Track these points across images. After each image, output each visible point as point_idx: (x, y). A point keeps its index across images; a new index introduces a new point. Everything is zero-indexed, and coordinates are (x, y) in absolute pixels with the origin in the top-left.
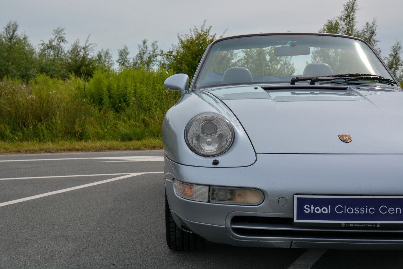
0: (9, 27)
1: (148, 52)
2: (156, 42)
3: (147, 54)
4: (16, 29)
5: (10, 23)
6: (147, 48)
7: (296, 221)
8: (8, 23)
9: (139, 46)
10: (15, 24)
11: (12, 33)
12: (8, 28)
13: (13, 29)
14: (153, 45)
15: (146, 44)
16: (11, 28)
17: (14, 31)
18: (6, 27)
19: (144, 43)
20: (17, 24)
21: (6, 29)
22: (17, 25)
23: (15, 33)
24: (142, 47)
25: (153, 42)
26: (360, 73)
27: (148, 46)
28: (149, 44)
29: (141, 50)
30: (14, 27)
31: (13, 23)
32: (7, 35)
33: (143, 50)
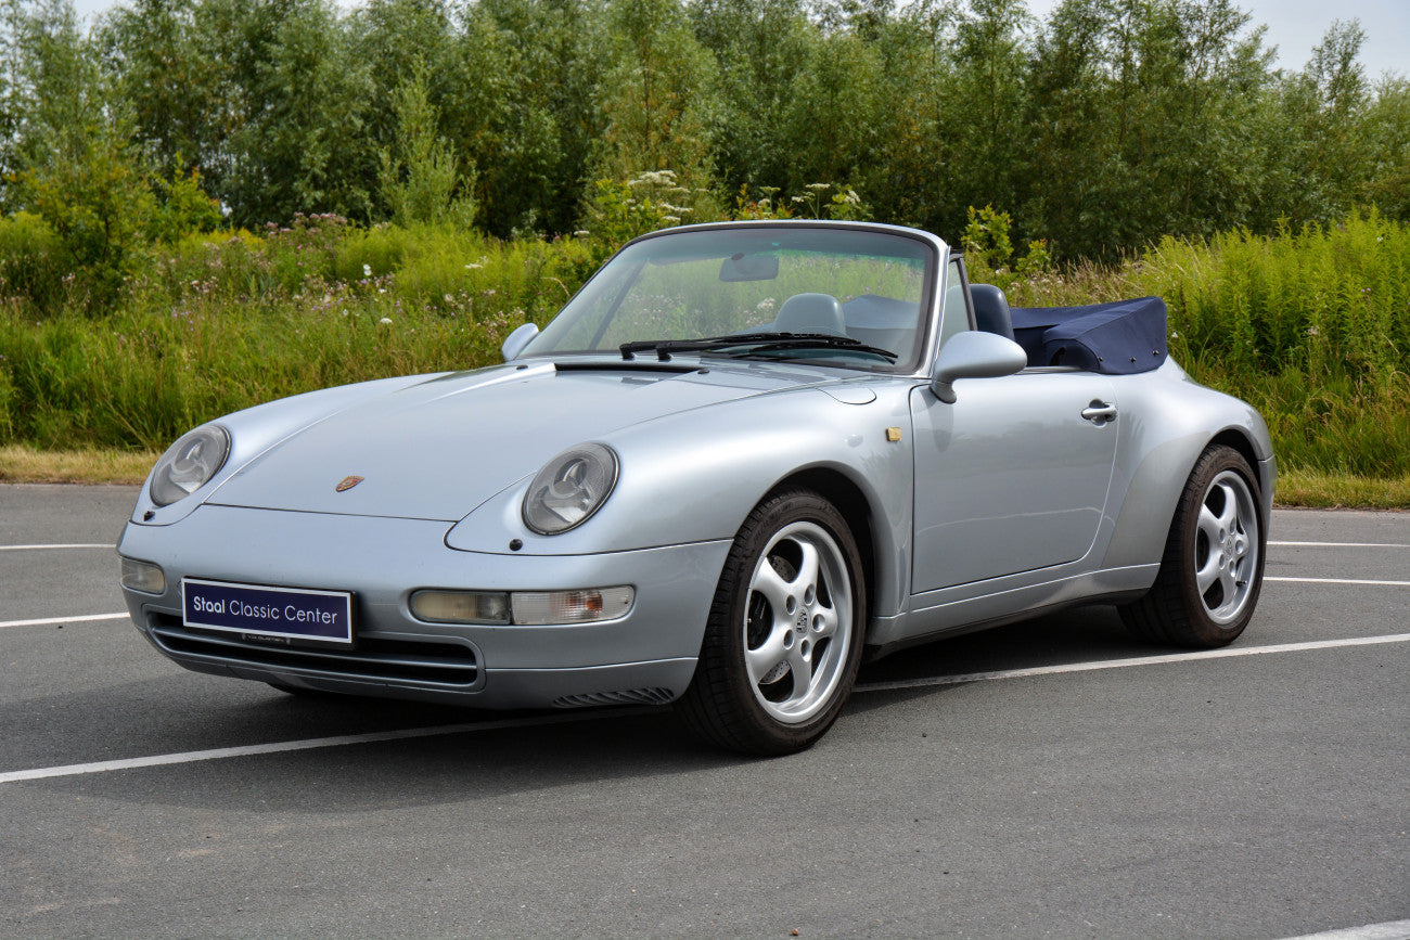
0: (1329, 44)
4: (1354, 47)
5: (1334, 29)
7: (186, 624)
8: (1328, 30)
11: (1338, 67)
12: (1326, 51)
13: (1343, 52)
16: (1338, 46)
17: (1347, 58)
18: (1319, 43)
20: (1361, 29)
22: (1361, 35)
23: (1352, 64)
26: (793, 332)
30: (1348, 44)
31: (1346, 30)
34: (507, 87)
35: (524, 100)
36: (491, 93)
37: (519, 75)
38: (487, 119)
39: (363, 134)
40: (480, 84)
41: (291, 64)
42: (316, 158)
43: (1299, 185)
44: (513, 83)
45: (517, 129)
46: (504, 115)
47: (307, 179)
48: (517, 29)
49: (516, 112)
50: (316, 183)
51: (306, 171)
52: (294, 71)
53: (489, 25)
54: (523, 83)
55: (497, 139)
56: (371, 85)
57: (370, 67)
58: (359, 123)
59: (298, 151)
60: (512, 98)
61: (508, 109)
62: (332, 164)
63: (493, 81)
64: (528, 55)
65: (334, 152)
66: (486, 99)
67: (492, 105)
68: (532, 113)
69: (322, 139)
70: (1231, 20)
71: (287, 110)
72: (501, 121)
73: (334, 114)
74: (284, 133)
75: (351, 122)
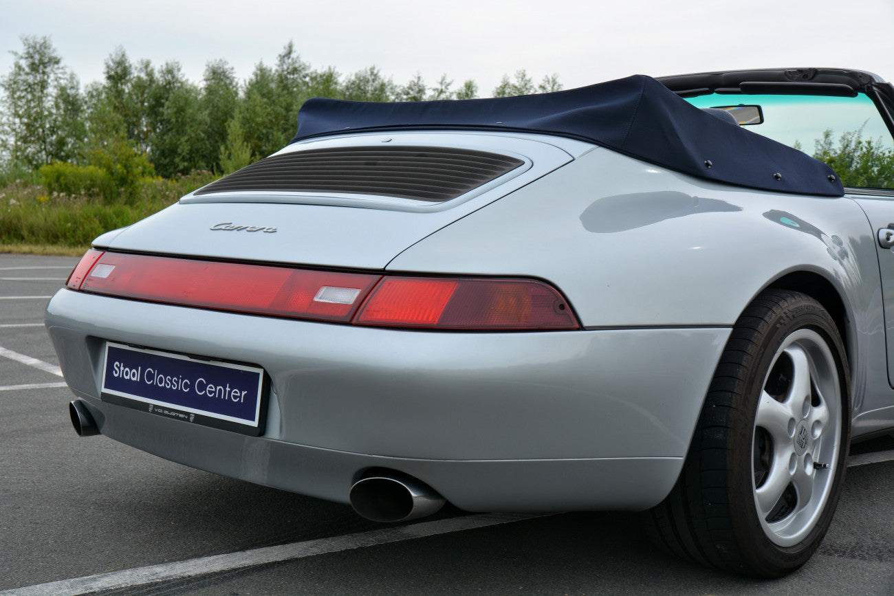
34: (264, 122)
35: (271, 128)
36: (257, 124)
37: (269, 117)
38: (256, 135)
39: (203, 139)
40: (253, 121)
41: (175, 109)
42: (184, 148)
44: (267, 120)
45: (268, 140)
46: (263, 134)
47: (181, 157)
48: (269, 98)
49: (267, 132)
50: (184, 159)
51: (180, 154)
52: (176, 113)
53: (257, 97)
54: (271, 121)
55: (259, 144)
56: (208, 120)
57: (207, 112)
58: (203, 135)
59: (177, 147)
60: (266, 127)
61: (264, 131)
62: (191, 152)
63: (259, 120)
64: (273, 110)
65: (192, 146)
66: (256, 127)
67: (258, 129)
68: (275, 133)
69: (187, 141)
71: (172, 129)
72: (262, 136)
73: (193, 131)
74: (171, 138)
75: (199, 134)
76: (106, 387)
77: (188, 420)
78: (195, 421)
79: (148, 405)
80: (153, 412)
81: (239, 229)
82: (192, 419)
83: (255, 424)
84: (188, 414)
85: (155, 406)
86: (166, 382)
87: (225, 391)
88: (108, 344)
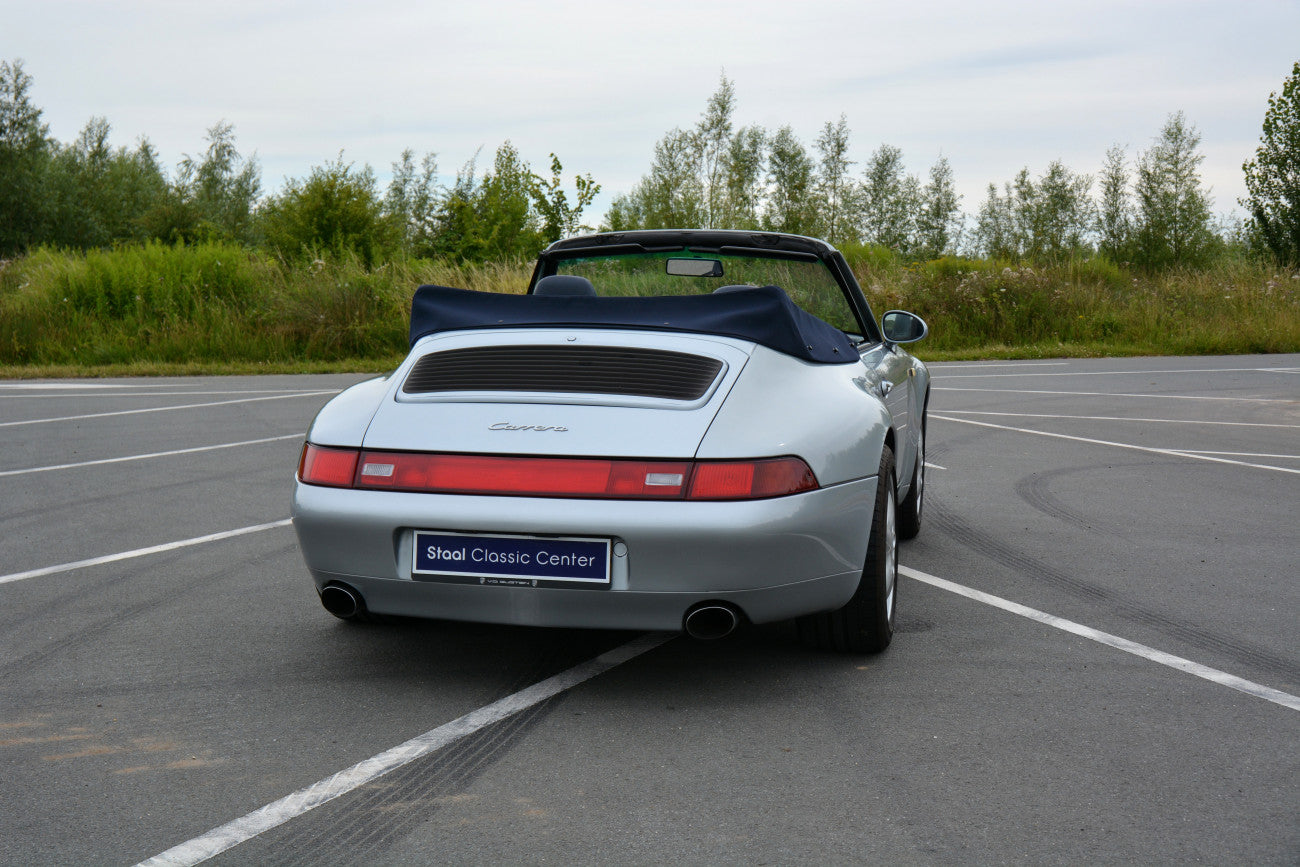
0: (89, 130)
1: (415, 179)
2: (434, 155)
3: (412, 183)
4: (105, 133)
5: (92, 122)
6: (412, 168)
8: (89, 121)
9: (395, 165)
10: (103, 122)
11: (96, 145)
12: (88, 134)
13: (98, 135)
14: (427, 162)
15: (411, 160)
16: (95, 131)
17: (101, 140)
18: (84, 130)
19: (407, 157)
20: (108, 122)
21: (85, 134)
23: (104, 143)
24: (401, 166)
25: (425, 156)
27: (414, 165)
28: (417, 161)
29: (399, 174)
30: (101, 131)
31: (99, 122)
32: (86, 146)
33: (403, 174)
43: (79, 214)
70: (30, 112)
76: (418, 568)
77: (531, 585)
78: (538, 586)
79: (479, 578)
80: (486, 583)
81: (525, 428)
82: (535, 584)
83: (607, 581)
84: (530, 581)
85: (487, 578)
86: (500, 558)
87: (571, 559)
88: (416, 533)
